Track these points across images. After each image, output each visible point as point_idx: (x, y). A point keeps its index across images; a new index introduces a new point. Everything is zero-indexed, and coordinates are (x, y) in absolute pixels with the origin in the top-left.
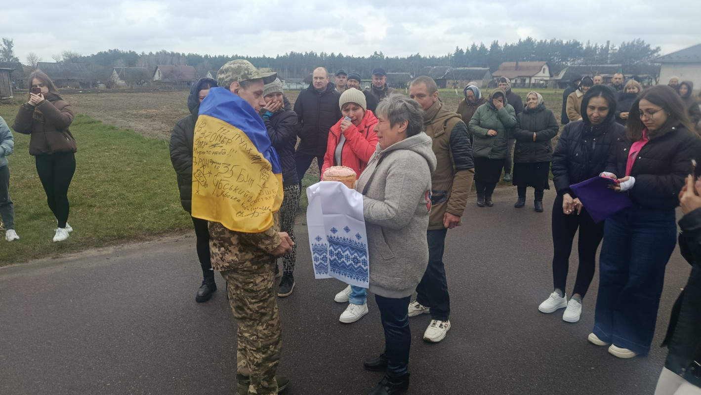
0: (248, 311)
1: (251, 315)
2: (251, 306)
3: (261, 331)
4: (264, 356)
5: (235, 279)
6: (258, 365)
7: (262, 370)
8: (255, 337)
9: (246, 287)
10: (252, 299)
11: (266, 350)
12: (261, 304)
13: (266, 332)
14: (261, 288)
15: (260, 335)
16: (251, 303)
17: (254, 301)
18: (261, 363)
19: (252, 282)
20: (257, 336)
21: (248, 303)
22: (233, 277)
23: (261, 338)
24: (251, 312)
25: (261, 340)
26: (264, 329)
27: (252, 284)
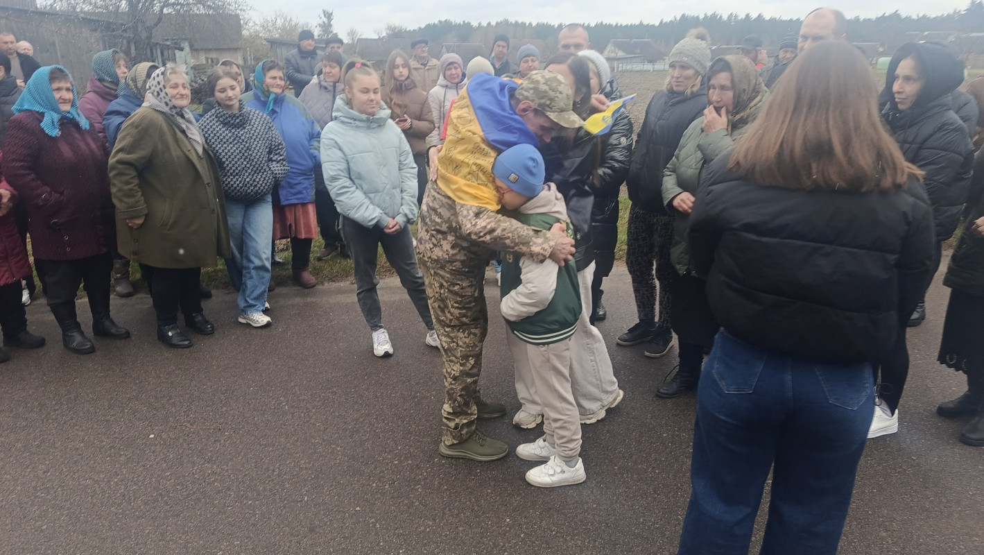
0: (449, 315)
1: (451, 320)
2: (452, 310)
3: (461, 338)
4: (461, 368)
5: (441, 276)
6: (455, 378)
7: (459, 385)
8: (455, 344)
9: (451, 288)
10: (455, 303)
11: (464, 361)
12: (464, 311)
13: (467, 340)
14: (467, 294)
15: (461, 344)
16: (453, 307)
17: (457, 305)
18: (458, 376)
19: (458, 284)
20: (457, 343)
21: (450, 306)
22: (439, 274)
23: (461, 346)
24: (451, 318)
25: (461, 349)
26: (465, 337)
27: (458, 287)
